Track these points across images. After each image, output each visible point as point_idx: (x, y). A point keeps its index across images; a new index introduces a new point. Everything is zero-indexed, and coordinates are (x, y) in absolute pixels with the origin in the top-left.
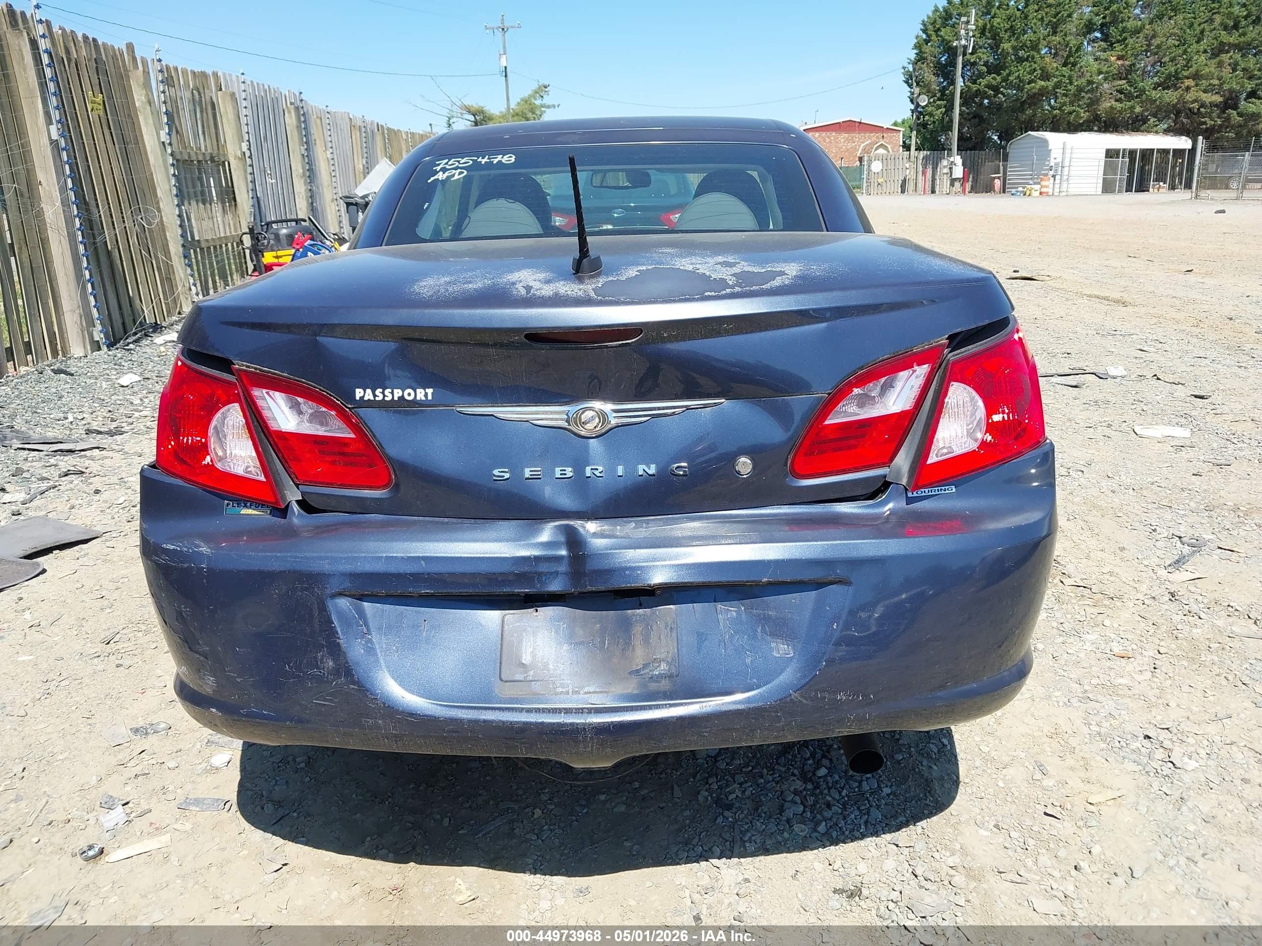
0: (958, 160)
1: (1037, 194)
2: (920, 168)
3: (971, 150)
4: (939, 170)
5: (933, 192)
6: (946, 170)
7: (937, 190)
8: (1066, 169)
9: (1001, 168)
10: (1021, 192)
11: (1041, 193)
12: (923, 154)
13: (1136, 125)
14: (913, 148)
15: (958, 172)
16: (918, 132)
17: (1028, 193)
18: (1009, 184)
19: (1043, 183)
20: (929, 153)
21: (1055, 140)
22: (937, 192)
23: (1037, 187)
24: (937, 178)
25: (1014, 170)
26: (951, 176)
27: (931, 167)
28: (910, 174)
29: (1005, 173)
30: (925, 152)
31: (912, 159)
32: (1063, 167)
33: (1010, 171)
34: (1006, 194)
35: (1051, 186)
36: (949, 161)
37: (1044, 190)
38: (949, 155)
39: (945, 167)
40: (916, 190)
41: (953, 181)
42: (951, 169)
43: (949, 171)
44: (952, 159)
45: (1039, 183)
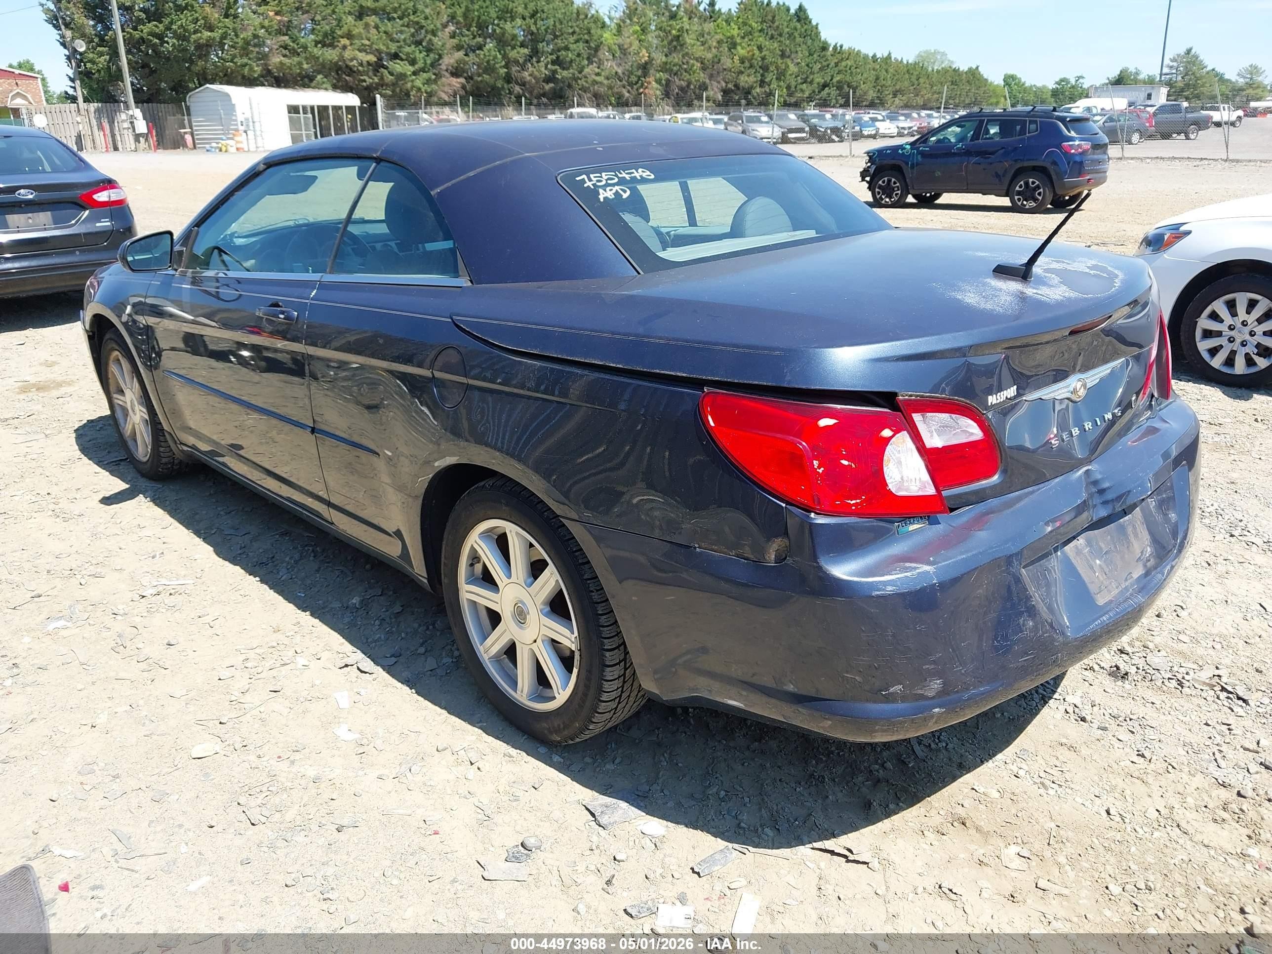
0: (138, 113)
1: (233, 150)
2: (94, 122)
3: (147, 102)
4: (116, 124)
5: (116, 149)
6: (126, 125)
7: (120, 146)
8: (257, 124)
9: (186, 122)
10: (216, 148)
11: (238, 149)
12: (93, 106)
13: (304, 81)
14: (80, 100)
15: (142, 126)
16: (82, 81)
17: (224, 149)
18: (198, 139)
19: (237, 138)
20: (100, 105)
21: (237, 94)
22: (120, 149)
23: (230, 142)
24: (117, 133)
25: (201, 124)
26: (134, 130)
27: (106, 120)
28: (84, 129)
29: (191, 128)
30: (96, 104)
31: (82, 112)
32: (253, 122)
33: (196, 126)
34: (198, 150)
35: (245, 142)
36: (127, 114)
37: (239, 146)
38: (127, 108)
39: (123, 121)
40: (95, 148)
41: (137, 137)
42: (132, 123)
43: (130, 126)
44: (131, 112)
45: (232, 139)
